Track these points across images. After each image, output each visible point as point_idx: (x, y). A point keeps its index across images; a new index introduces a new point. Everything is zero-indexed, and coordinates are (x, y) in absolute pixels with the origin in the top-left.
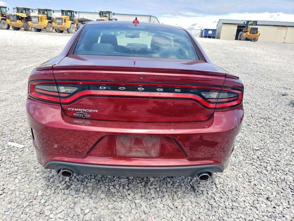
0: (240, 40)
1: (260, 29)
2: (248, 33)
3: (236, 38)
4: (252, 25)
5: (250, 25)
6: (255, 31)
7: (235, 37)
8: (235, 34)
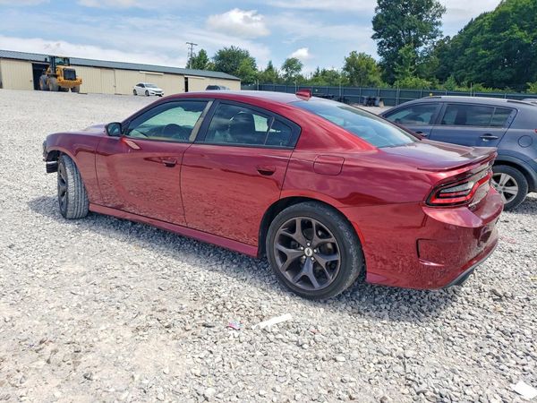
0: (47, 89)
1: (80, 72)
2: (62, 78)
3: (37, 87)
4: (60, 64)
5: (58, 64)
6: (70, 75)
7: (32, 84)
8: (32, 79)
